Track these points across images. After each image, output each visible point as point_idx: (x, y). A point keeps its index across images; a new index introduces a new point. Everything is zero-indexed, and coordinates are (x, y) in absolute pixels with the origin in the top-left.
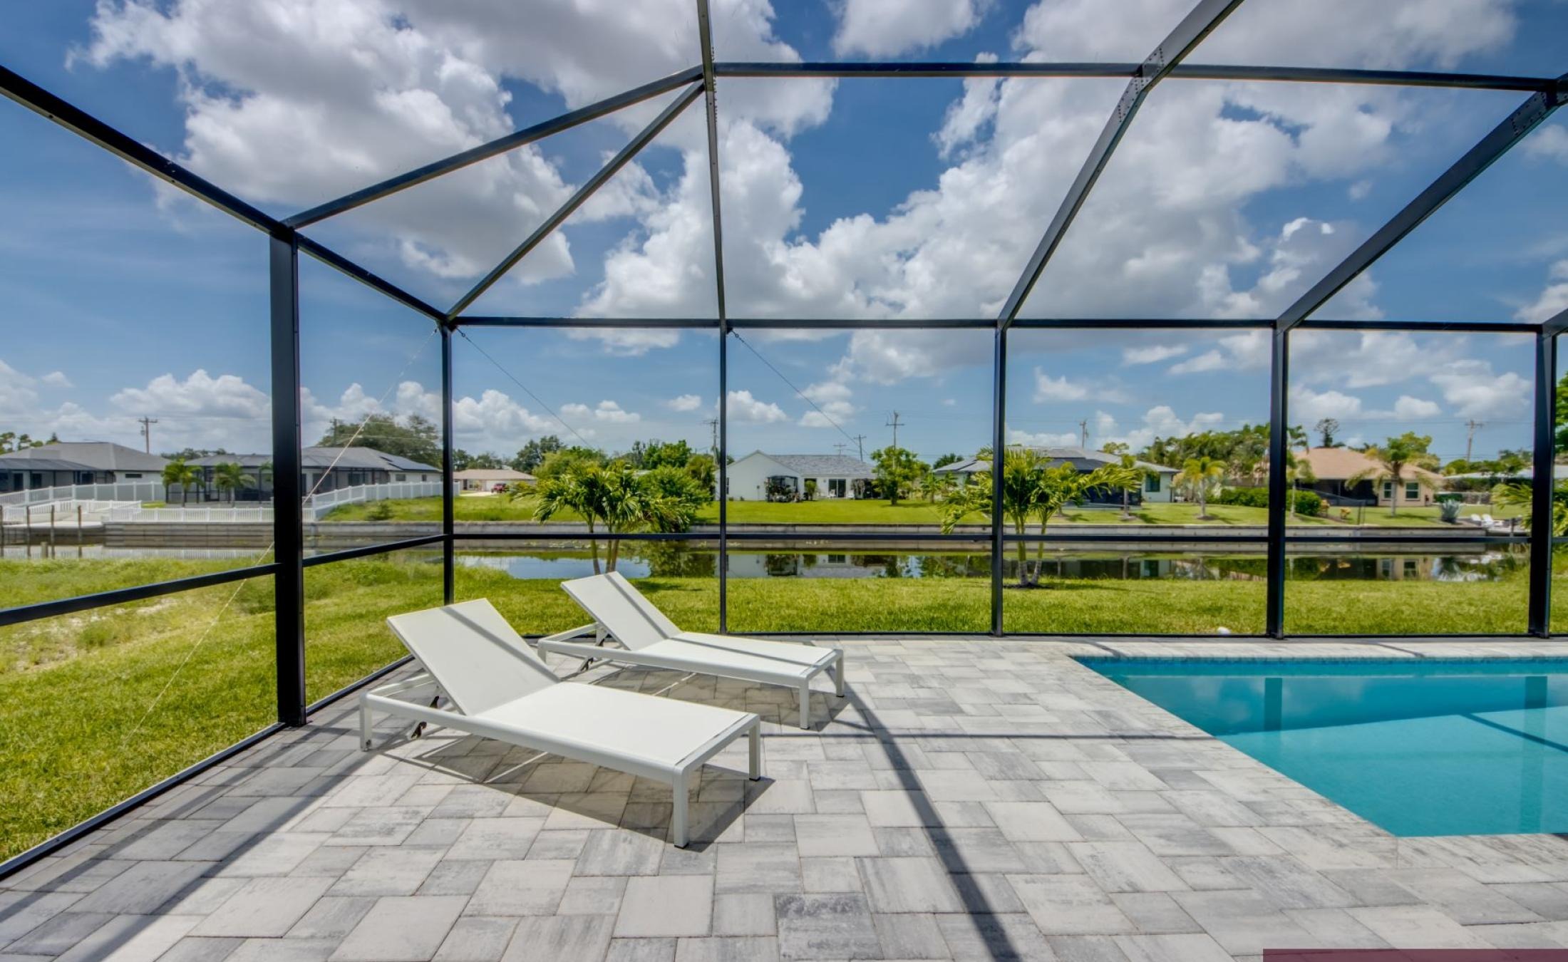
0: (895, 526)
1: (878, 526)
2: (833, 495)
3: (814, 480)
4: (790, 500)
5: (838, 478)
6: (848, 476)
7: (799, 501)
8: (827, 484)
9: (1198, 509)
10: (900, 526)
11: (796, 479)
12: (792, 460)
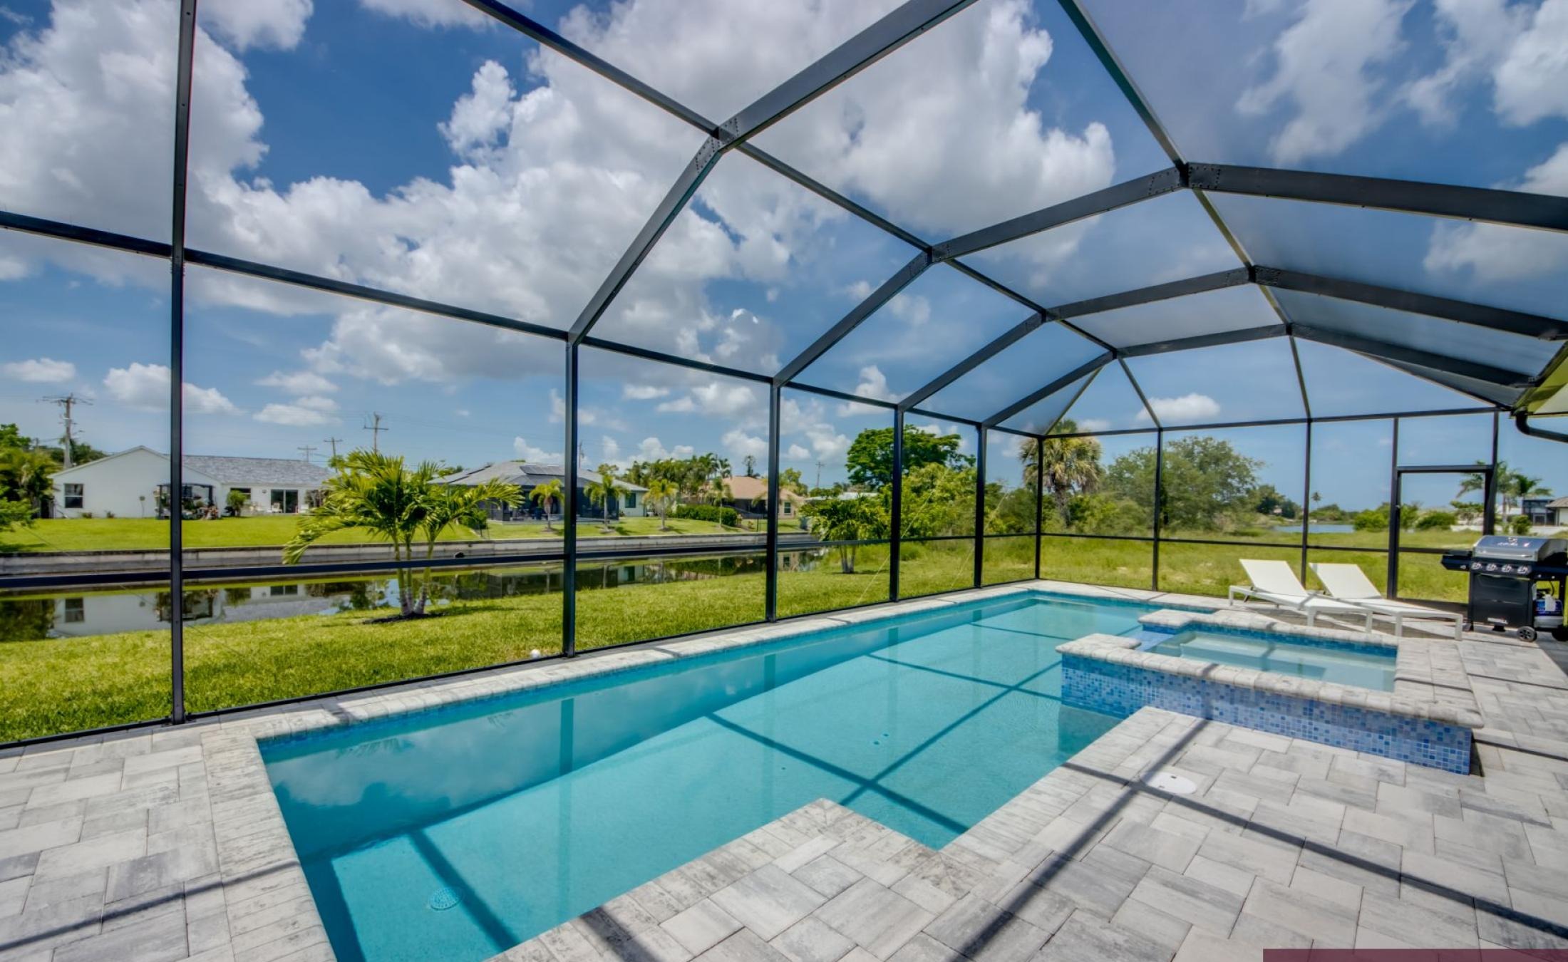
0: (358, 546)
1: (333, 547)
2: (277, 510)
3: (248, 491)
4: (199, 517)
5: (285, 488)
6: (301, 485)
7: (214, 517)
8: (268, 496)
9: (658, 522)
10: (365, 546)
11: (211, 488)
12: (210, 463)
